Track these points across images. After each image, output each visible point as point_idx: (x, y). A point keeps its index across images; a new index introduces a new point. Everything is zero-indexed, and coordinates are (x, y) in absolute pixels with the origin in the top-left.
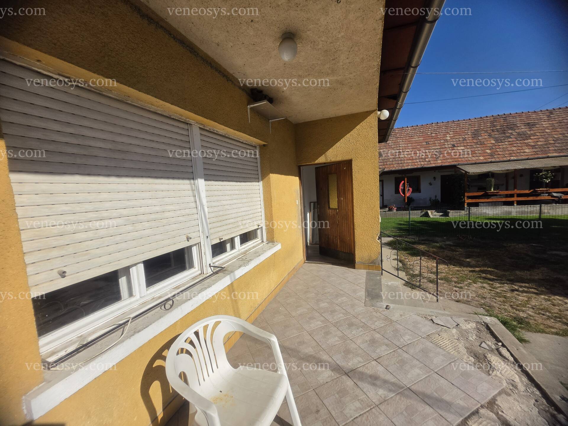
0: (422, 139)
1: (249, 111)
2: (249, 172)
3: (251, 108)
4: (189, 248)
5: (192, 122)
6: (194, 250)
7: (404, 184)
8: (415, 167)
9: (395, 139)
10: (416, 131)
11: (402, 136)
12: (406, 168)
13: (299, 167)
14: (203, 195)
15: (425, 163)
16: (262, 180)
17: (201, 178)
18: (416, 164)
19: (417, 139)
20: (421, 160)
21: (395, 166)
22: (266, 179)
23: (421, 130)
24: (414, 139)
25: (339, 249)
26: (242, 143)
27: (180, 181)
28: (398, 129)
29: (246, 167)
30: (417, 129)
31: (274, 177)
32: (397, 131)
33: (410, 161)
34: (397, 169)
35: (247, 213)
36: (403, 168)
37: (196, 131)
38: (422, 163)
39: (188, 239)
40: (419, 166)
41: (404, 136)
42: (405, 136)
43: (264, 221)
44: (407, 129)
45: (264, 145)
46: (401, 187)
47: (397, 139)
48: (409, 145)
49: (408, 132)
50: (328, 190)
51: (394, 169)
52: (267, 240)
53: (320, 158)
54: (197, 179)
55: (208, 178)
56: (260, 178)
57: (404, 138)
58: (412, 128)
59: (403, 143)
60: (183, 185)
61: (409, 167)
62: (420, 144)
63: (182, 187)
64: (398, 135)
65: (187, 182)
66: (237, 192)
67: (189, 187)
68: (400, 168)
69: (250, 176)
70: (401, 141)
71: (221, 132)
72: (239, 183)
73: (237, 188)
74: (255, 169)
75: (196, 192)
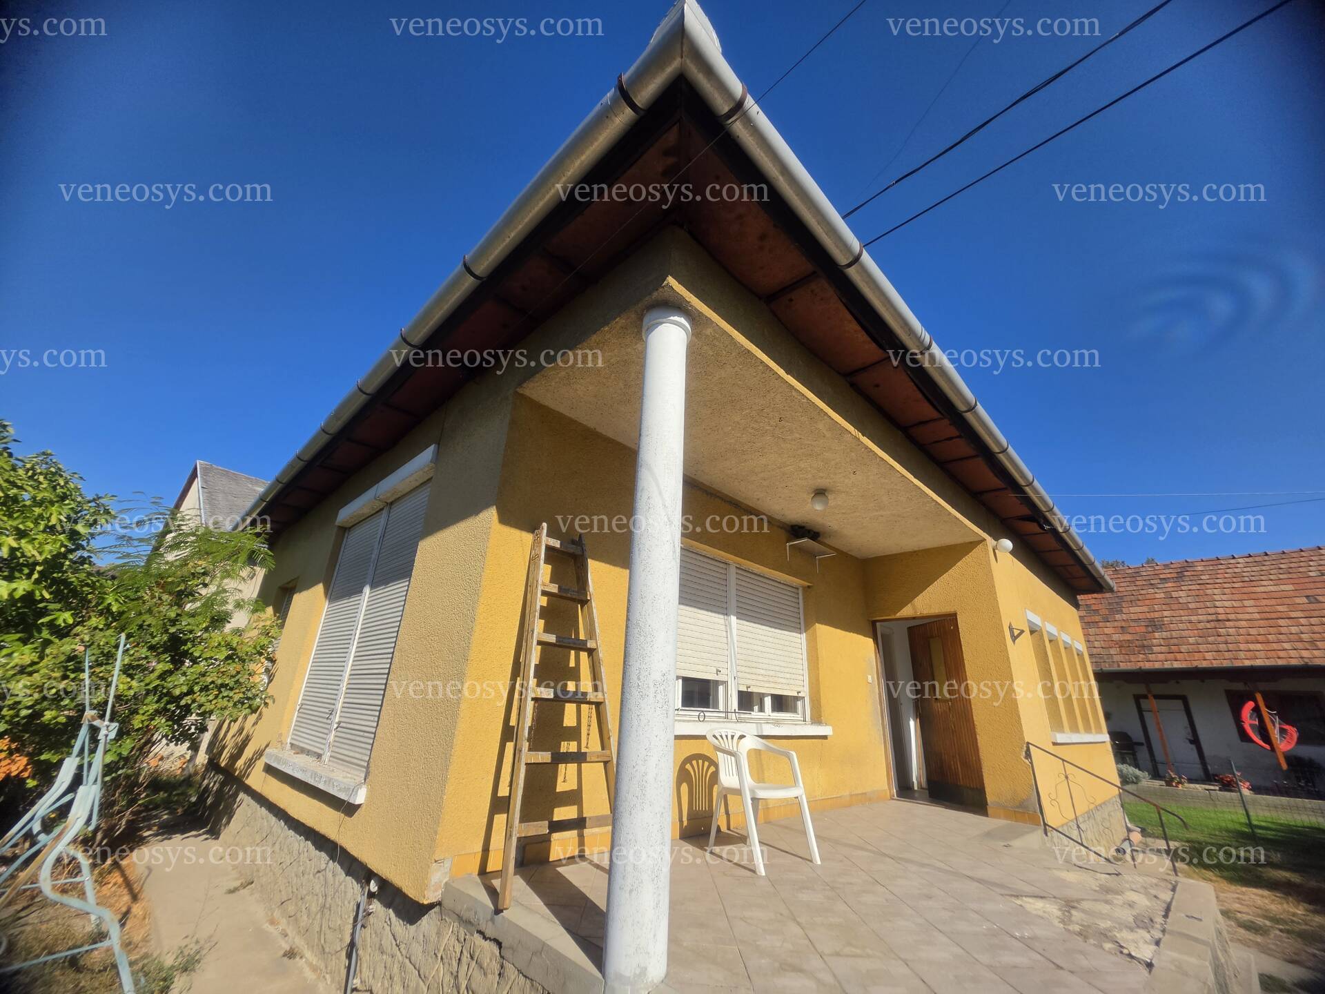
0: (1290, 587)
1: (788, 548)
2: (786, 618)
3: (790, 546)
4: (717, 683)
5: (730, 562)
6: (721, 688)
7: (1256, 710)
8: (1280, 663)
9: (1198, 587)
10: (1264, 568)
11: (1218, 581)
12: (1247, 663)
13: (874, 623)
14: (735, 632)
15: (1316, 653)
16: (805, 632)
17: (734, 615)
18: (1282, 654)
19: (1272, 588)
20: (1299, 645)
21: (1209, 656)
22: (810, 631)
23: (1282, 566)
24: (1262, 589)
25: (962, 783)
26: (780, 583)
27: (717, 615)
28: (1203, 563)
29: (783, 612)
30: (1268, 563)
31: (822, 630)
32: (1200, 568)
33: (1259, 646)
34: (1216, 664)
35: (782, 669)
36: (1238, 664)
37: (733, 570)
38: (1305, 654)
39: (718, 671)
40: (1294, 662)
41: (1226, 580)
42: (1229, 580)
43: (806, 689)
44: (1232, 561)
45: (809, 587)
46: (1248, 720)
47: (1203, 587)
48: (1247, 603)
49: (1236, 570)
50: (931, 666)
51: (1204, 664)
52: (811, 719)
53: (904, 609)
54: (730, 615)
55: (741, 616)
56: (803, 627)
57: (1226, 585)
58: (1247, 560)
59: (1224, 597)
60: (718, 619)
61: (1258, 663)
62: (1287, 601)
63: (716, 620)
64: (1203, 577)
65: (722, 616)
66: (771, 639)
67: (722, 621)
68: (1226, 664)
69: (787, 623)
70: (1216, 591)
71: (756, 571)
72: (773, 630)
73: (770, 634)
74: (796, 615)
75: (728, 626)
